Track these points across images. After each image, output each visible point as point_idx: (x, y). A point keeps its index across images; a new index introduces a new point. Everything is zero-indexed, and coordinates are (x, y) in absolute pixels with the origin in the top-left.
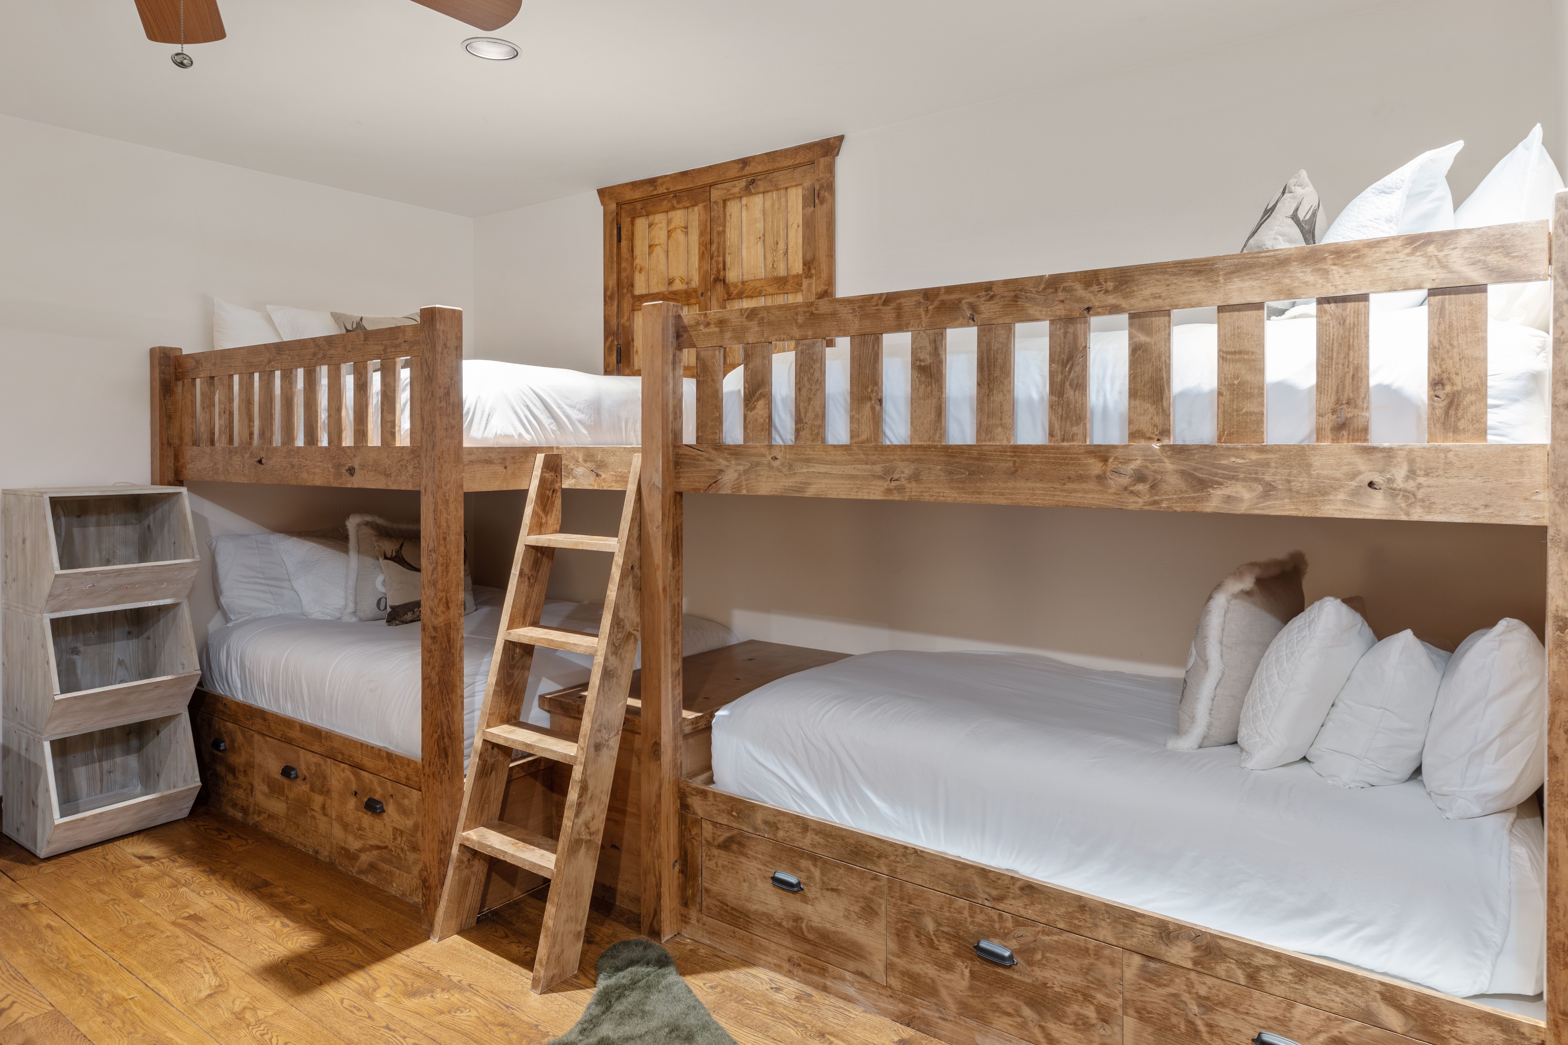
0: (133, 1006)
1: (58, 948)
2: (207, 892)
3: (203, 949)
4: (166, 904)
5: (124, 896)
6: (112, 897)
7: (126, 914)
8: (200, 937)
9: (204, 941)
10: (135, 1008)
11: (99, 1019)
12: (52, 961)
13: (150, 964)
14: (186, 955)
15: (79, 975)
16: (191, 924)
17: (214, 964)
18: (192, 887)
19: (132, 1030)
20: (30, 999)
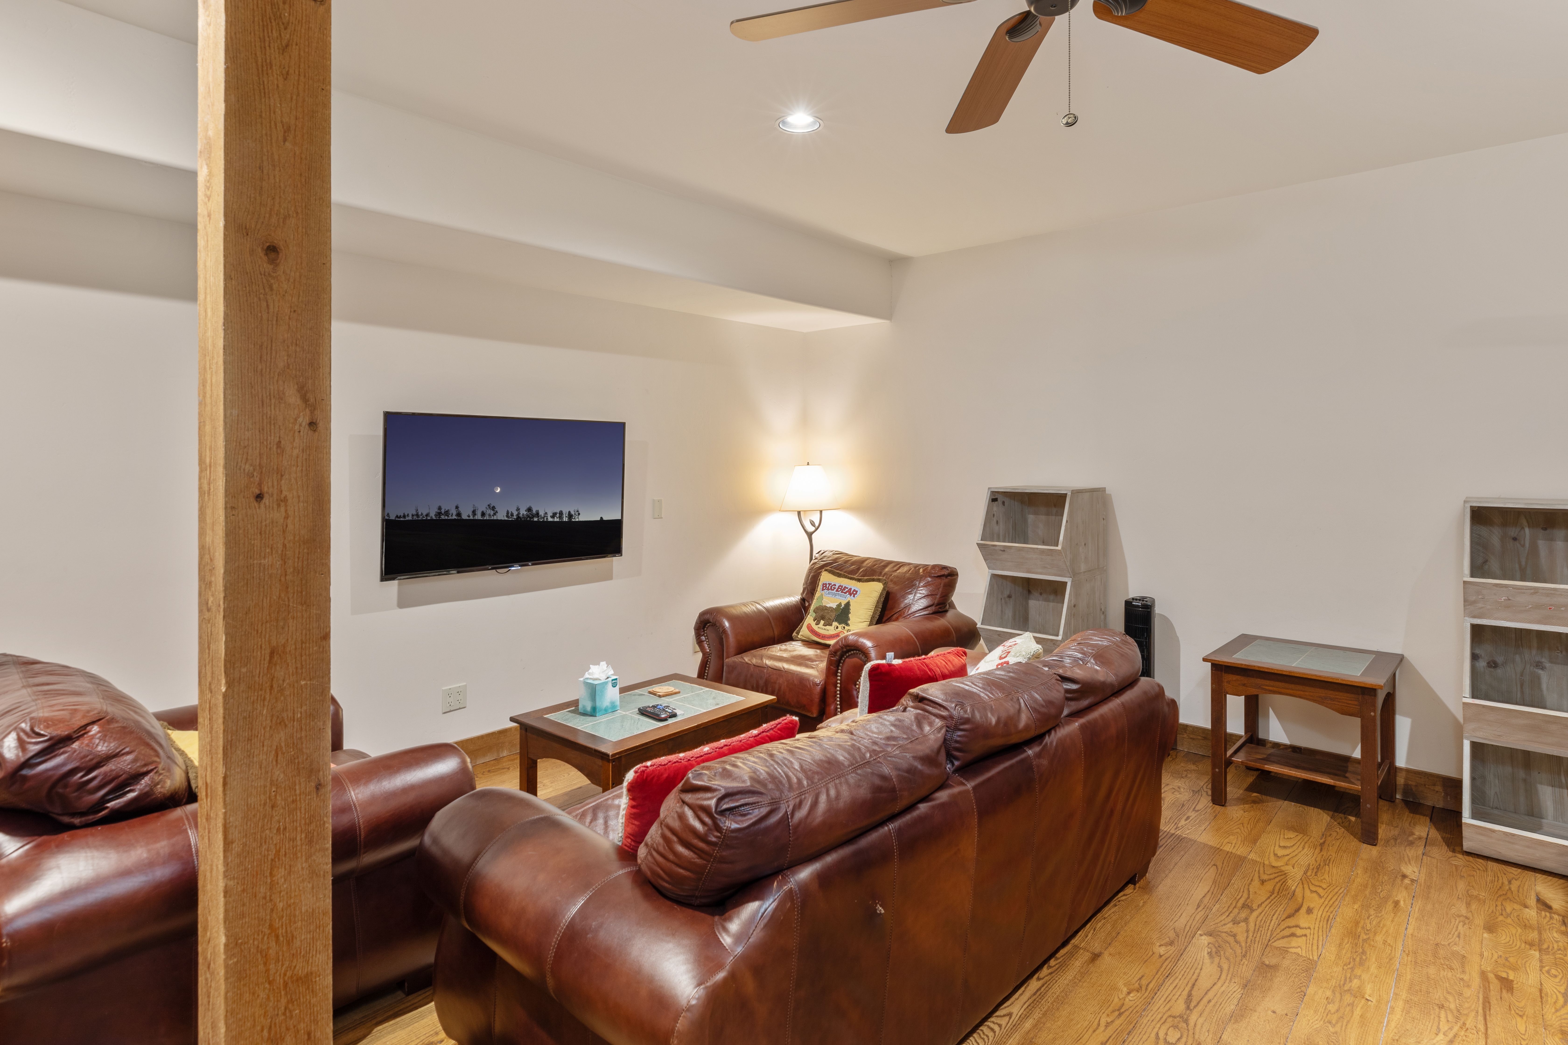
0: (1360, 1006)
1: (1380, 922)
2: (1553, 972)
3: (1473, 1014)
4: (1500, 953)
5: (1479, 921)
6: (1469, 915)
7: (1459, 936)
8: (1487, 1003)
9: (1484, 1009)
10: (1359, 1009)
11: (1329, 993)
12: (1363, 928)
13: (1418, 988)
14: (1452, 1006)
15: (1364, 953)
16: (1495, 985)
17: (1462, 1033)
18: (1545, 957)
19: (1334, 1022)
20: (1315, 942)
